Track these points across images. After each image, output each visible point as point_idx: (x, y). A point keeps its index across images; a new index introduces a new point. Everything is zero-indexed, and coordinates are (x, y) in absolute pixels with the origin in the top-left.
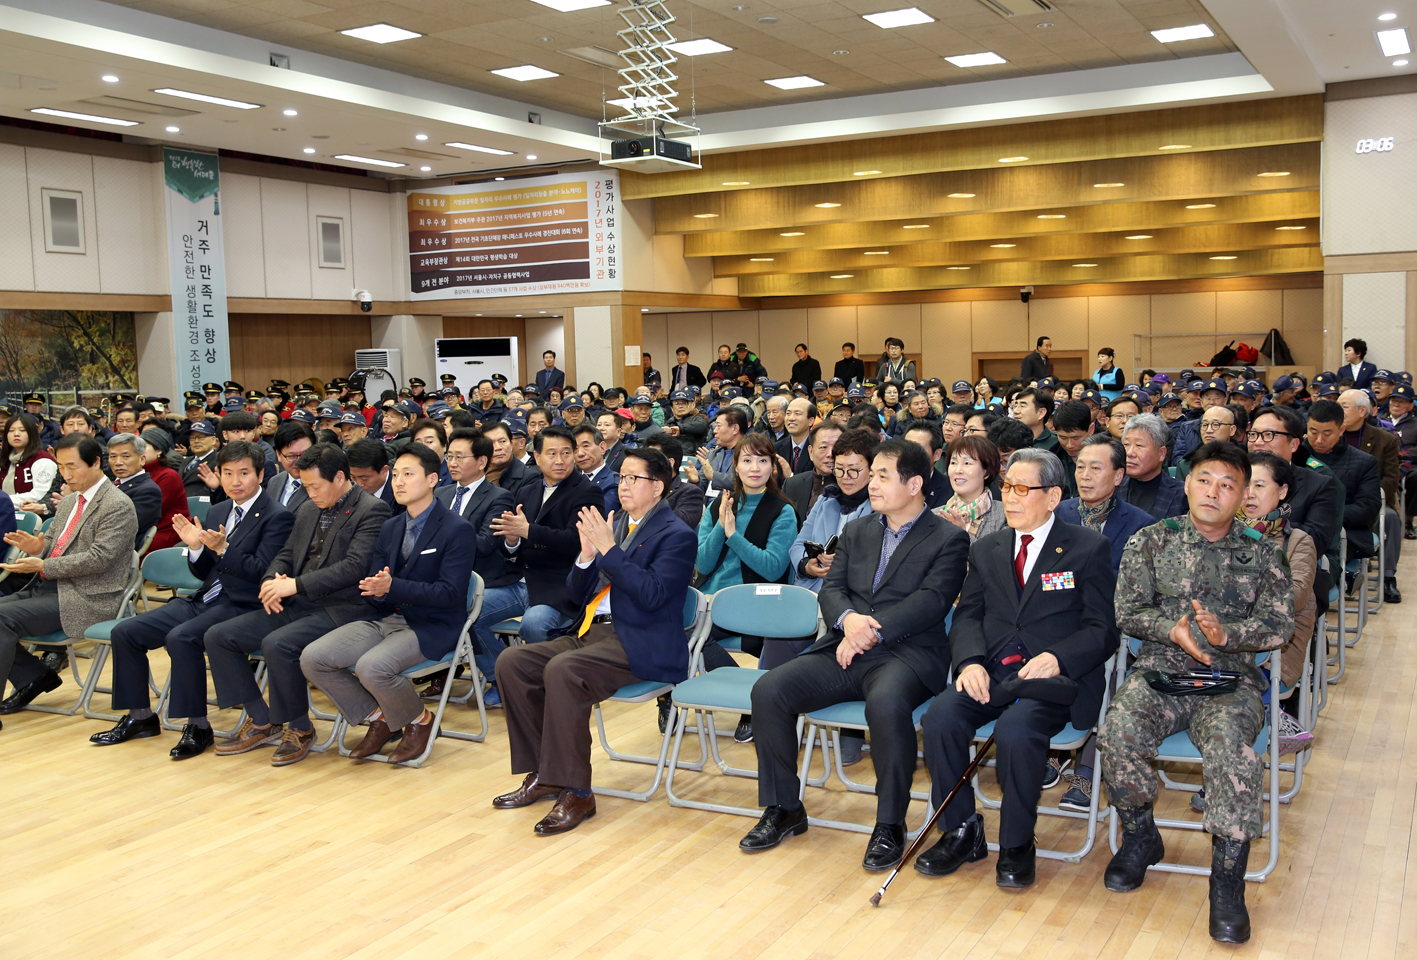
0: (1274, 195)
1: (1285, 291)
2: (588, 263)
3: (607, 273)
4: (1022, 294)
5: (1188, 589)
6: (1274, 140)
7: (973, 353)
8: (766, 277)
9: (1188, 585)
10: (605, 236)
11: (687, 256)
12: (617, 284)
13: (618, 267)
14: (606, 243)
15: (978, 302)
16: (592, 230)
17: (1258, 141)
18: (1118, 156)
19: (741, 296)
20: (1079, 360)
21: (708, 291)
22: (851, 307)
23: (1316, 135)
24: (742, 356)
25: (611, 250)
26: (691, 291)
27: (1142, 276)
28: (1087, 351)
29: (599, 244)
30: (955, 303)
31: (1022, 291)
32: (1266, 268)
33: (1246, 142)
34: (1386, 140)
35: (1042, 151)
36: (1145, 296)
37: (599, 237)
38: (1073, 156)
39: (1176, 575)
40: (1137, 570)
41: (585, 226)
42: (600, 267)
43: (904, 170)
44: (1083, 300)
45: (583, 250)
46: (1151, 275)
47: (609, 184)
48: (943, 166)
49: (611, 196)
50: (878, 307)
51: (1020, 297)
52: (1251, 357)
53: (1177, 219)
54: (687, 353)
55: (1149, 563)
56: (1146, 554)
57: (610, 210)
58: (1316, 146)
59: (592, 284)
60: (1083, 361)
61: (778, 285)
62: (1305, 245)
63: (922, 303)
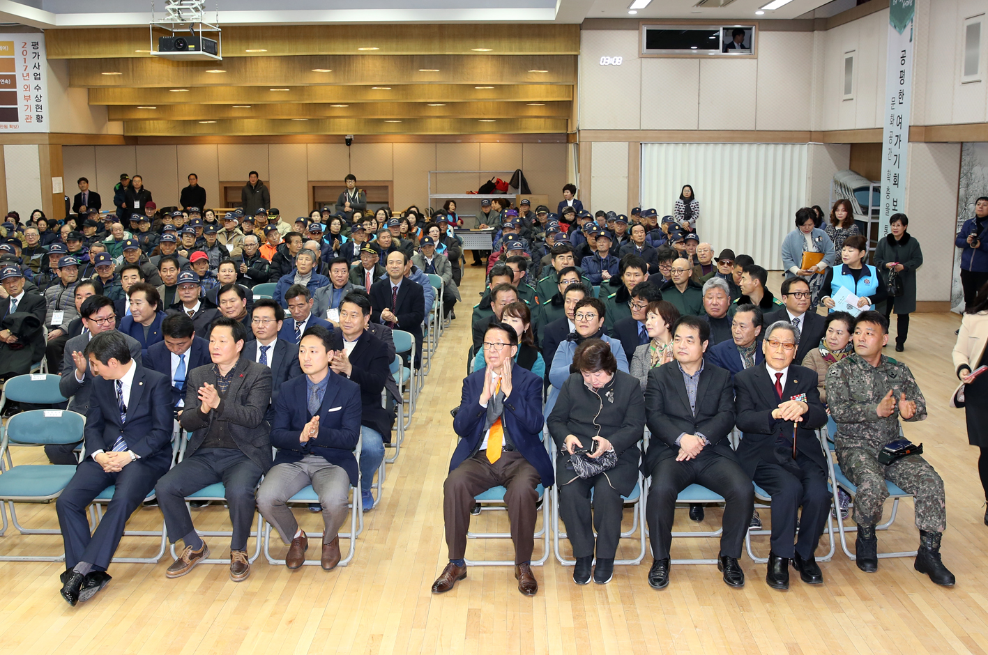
0: (535, 86)
1: (524, 144)
2: (17, 108)
3: (34, 118)
4: (346, 139)
5: (871, 397)
6: (550, 51)
7: (309, 182)
8: (147, 122)
9: (871, 394)
10: (32, 87)
11: (91, 104)
12: (44, 127)
13: (45, 113)
14: (33, 93)
15: (312, 145)
16: (20, 82)
17: (540, 51)
18: (447, 53)
19: (126, 134)
20: (386, 188)
21: (104, 132)
22: (213, 145)
23: (576, 51)
24: (126, 183)
25: (38, 99)
26: (94, 132)
27: (435, 131)
28: (392, 181)
29: (27, 94)
30: (295, 145)
31: (347, 138)
32: (518, 129)
33: (532, 51)
34: (617, 58)
35: (394, 45)
36: (432, 144)
37: (27, 88)
38: (416, 51)
39: (863, 389)
40: (840, 388)
41: (13, 78)
42: (28, 113)
43: (290, 51)
44: (389, 146)
45: (12, 98)
46: (442, 131)
47: (35, 45)
48: (320, 51)
49: (37, 55)
50: (235, 145)
51: (345, 141)
52: (503, 188)
53: (473, 97)
54: (87, 182)
55: (847, 384)
56: (844, 378)
57: (37, 66)
58: (576, 56)
59: (21, 126)
60: (390, 188)
61: (158, 128)
62: (548, 117)
63: (268, 144)
